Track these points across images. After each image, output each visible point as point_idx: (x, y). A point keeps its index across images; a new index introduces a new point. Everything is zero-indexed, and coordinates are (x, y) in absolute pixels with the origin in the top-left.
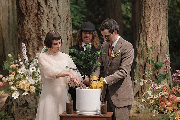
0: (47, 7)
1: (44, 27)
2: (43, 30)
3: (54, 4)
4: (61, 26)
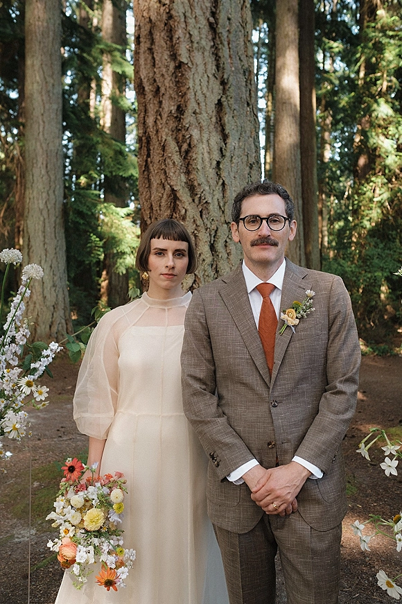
0: (194, 201)
3: (214, 195)
4: (232, 248)
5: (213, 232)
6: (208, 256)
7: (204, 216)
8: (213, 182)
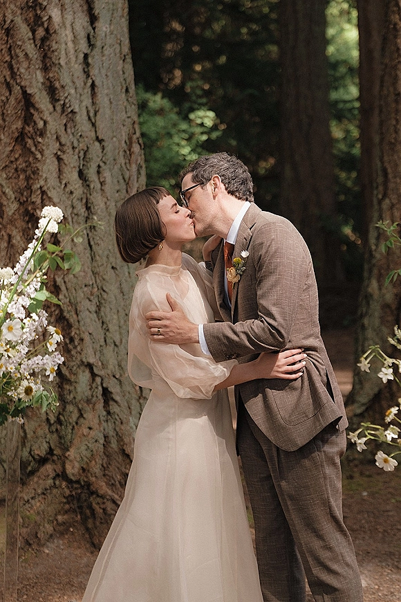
0: (55, 110)
1: (46, 180)
2: (45, 188)
3: (81, 101)
4: (107, 174)
5: (82, 153)
6: (76, 187)
7: (69, 130)
8: (79, 83)
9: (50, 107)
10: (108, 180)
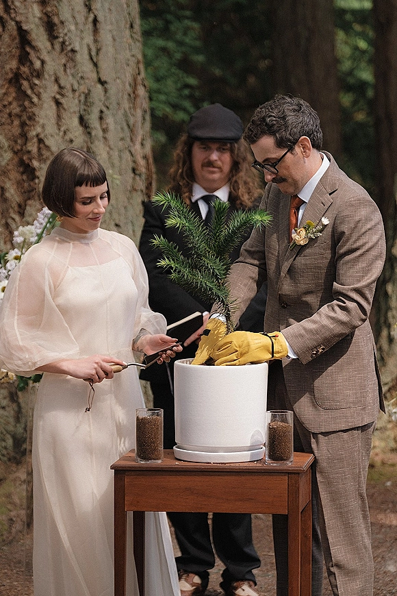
0: (53, 48)
1: (43, 127)
2: (42, 136)
3: (82, 39)
4: (110, 120)
5: (82, 98)
6: (77, 134)
7: (68, 71)
8: (80, 18)
9: (48, 44)
10: (112, 127)
